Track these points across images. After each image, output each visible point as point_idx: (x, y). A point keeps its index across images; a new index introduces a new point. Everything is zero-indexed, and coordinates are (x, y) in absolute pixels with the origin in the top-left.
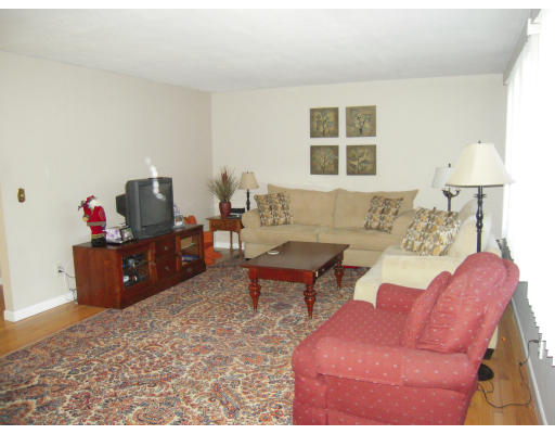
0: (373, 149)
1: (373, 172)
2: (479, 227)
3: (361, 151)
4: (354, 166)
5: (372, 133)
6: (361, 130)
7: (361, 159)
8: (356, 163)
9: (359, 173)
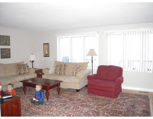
0: (9, 49)
1: (10, 57)
2: (92, 62)
3: (6, 50)
4: (4, 56)
5: (9, 45)
6: (6, 43)
7: (6, 53)
8: (4, 54)
9: (5, 58)
